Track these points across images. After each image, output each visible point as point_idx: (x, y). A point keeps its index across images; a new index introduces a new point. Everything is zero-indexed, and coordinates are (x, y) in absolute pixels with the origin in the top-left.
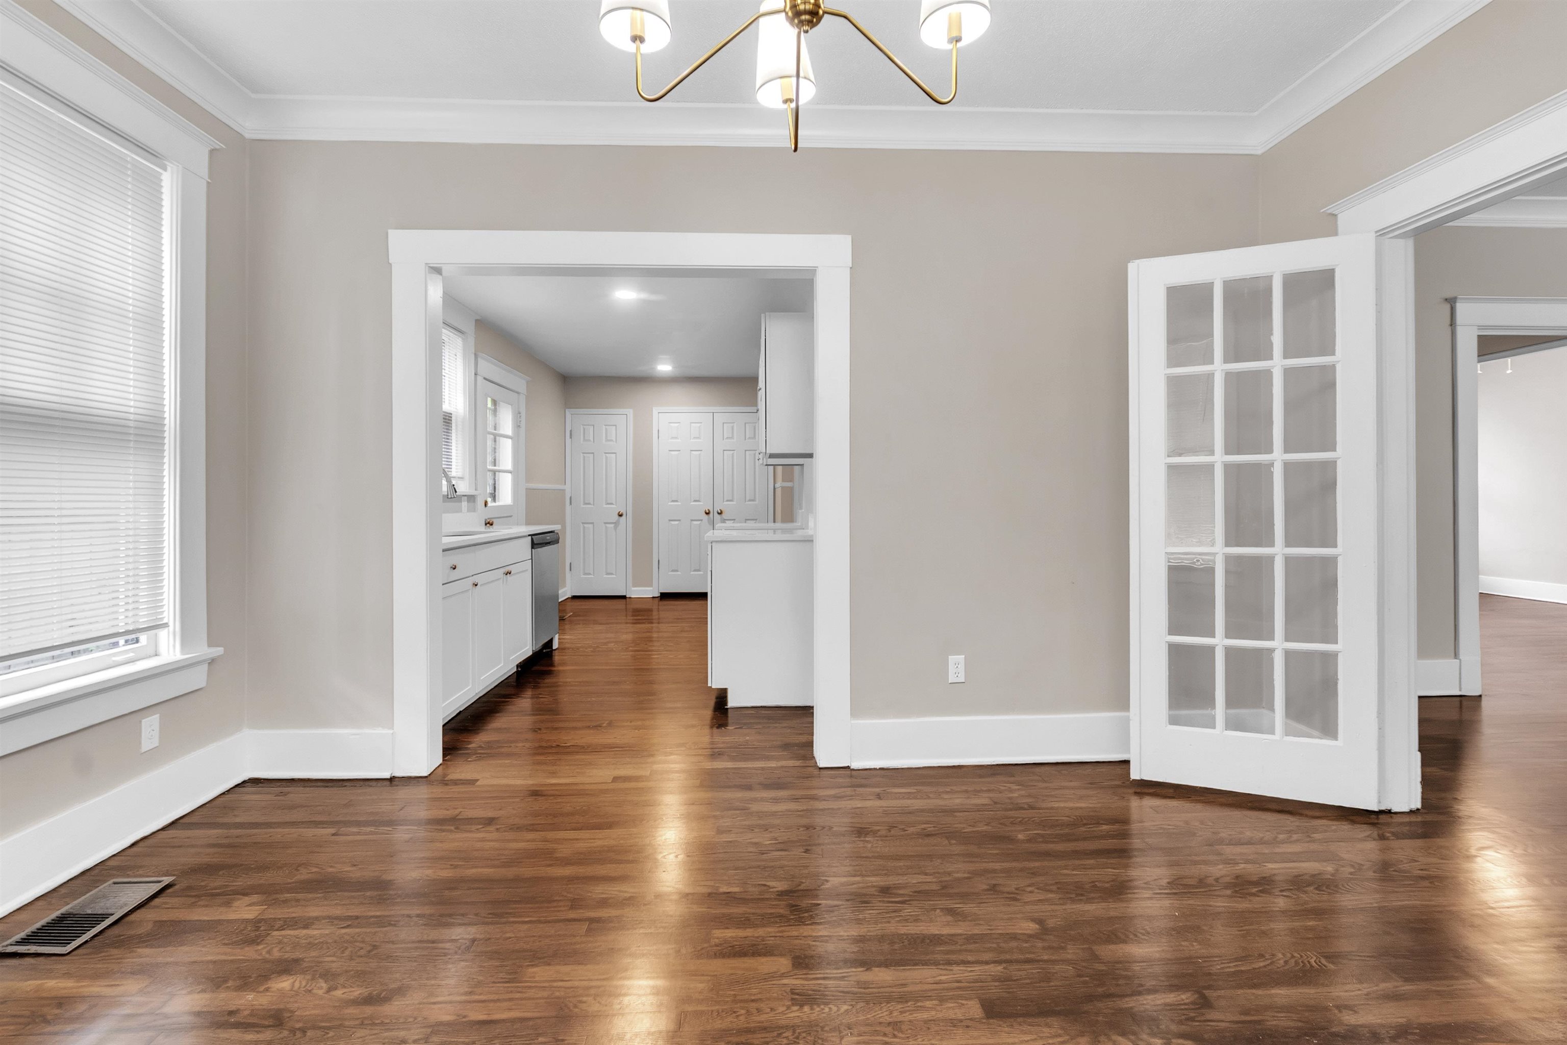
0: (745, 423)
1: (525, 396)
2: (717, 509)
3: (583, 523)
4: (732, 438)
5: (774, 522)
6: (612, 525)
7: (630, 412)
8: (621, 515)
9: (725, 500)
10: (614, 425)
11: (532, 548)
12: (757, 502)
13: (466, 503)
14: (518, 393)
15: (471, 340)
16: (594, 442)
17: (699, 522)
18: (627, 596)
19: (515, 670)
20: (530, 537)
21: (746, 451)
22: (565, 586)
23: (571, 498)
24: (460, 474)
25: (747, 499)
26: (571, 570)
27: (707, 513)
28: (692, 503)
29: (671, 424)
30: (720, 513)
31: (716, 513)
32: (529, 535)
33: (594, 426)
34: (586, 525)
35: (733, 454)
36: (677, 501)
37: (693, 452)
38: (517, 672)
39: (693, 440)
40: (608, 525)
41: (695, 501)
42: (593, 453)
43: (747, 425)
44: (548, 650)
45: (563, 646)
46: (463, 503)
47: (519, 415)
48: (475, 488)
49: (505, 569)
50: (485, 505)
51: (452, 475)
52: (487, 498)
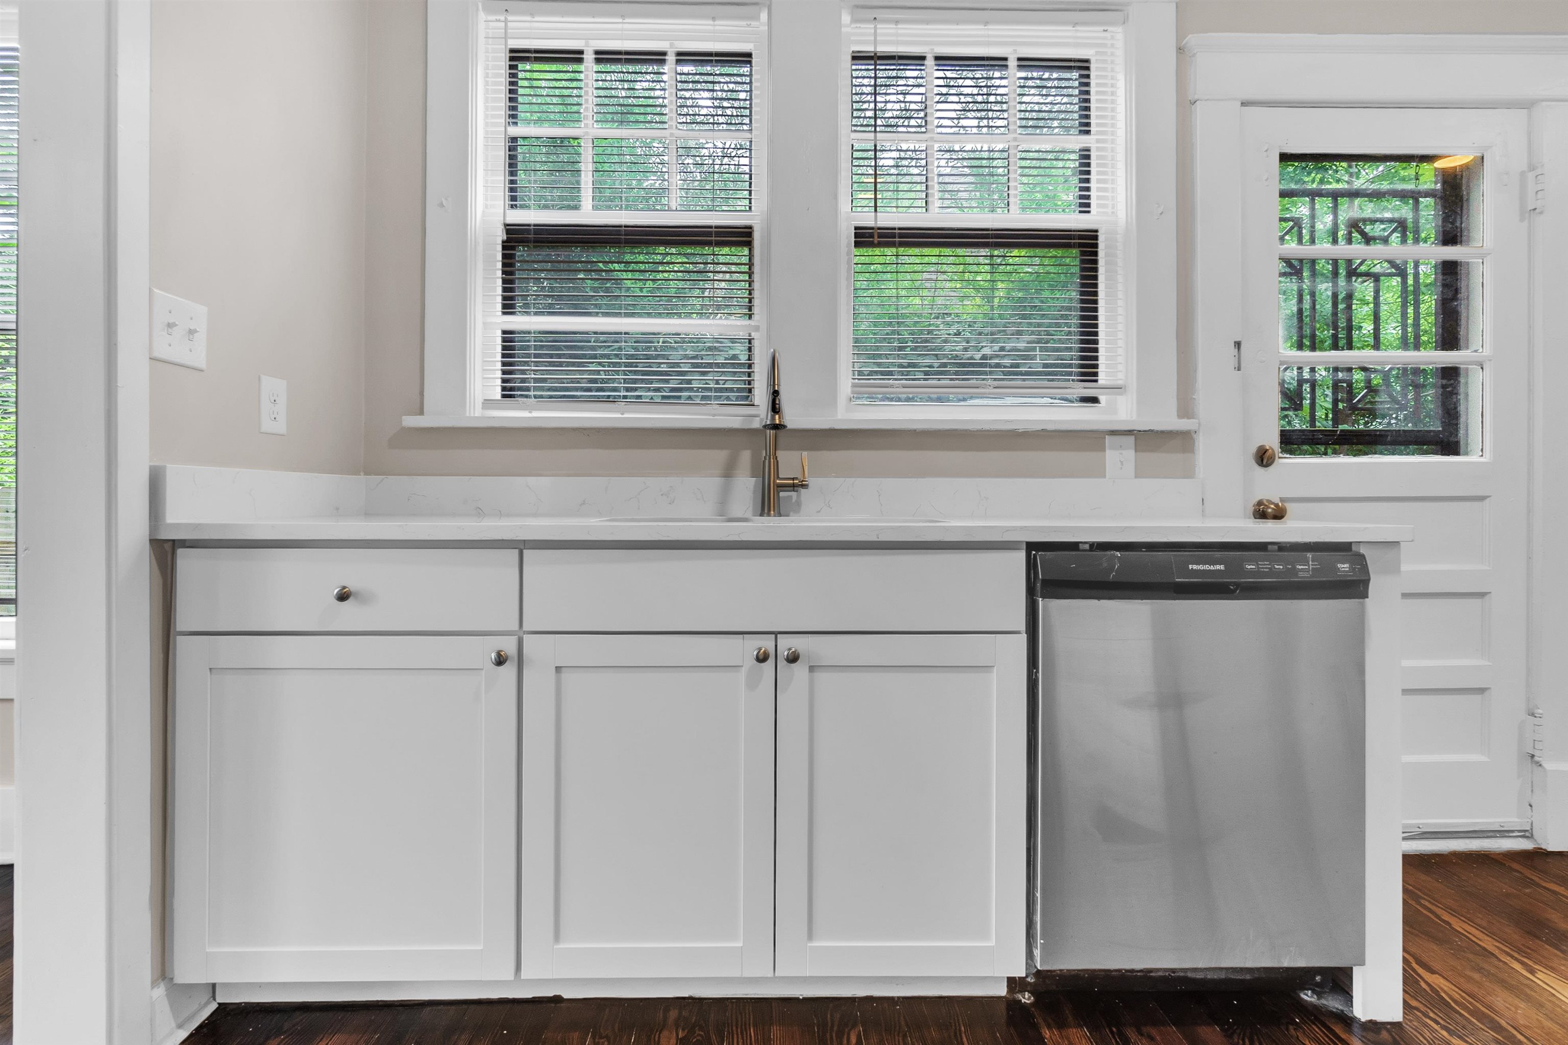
19: (1001, 990)
20: (1024, 554)
24: (1122, 381)
32: (1028, 544)
44: (1323, 1001)
45: (1427, 1034)
46: (1108, 452)
47: (1531, 176)
48: (1185, 409)
49: (767, 644)
50: (1263, 458)
51: (1100, 382)
52: (1273, 442)
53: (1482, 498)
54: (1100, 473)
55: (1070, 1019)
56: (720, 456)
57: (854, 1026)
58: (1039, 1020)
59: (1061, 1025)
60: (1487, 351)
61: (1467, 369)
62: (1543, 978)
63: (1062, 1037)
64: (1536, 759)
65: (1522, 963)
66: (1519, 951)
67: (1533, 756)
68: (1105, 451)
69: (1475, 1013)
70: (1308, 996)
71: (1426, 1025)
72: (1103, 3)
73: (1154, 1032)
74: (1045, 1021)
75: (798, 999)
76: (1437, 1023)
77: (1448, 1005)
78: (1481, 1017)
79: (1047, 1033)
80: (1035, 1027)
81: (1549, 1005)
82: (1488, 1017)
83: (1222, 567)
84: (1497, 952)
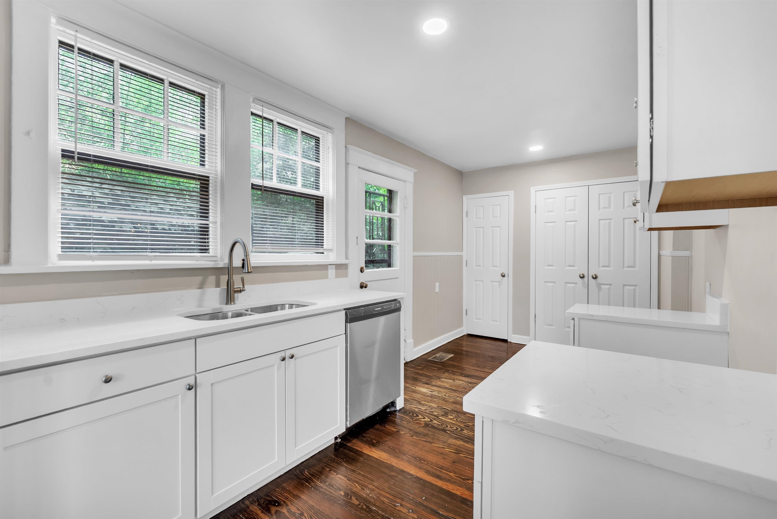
0: (624, 193)
1: (412, 184)
2: (592, 273)
3: (475, 280)
4: (609, 207)
5: (659, 308)
6: (497, 283)
7: (511, 193)
8: (504, 276)
9: (601, 266)
10: (498, 205)
11: (346, 322)
12: (637, 269)
13: (335, 270)
14: (404, 181)
15: (342, 135)
16: (483, 219)
17: (573, 285)
18: (509, 341)
19: (333, 441)
20: (344, 312)
21: (624, 219)
22: (462, 326)
23: (467, 261)
24: (330, 247)
25: (626, 265)
26: (466, 315)
27: (582, 277)
28: (566, 268)
29: (547, 200)
30: (595, 278)
31: (590, 278)
32: (344, 309)
33: (483, 206)
34: (477, 282)
35: (609, 223)
36: (552, 266)
37: (568, 223)
38: (336, 444)
39: (569, 212)
40: (494, 283)
41: (569, 266)
42: (483, 227)
43: (625, 194)
44: (391, 410)
45: (408, 407)
46: (329, 270)
47: (405, 199)
48: (347, 258)
49: (282, 354)
50: (362, 271)
51: (324, 248)
52: (363, 265)
53: (397, 278)
54: (326, 277)
55: (352, 439)
56: (199, 279)
57: (304, 471)
58: (345, 443)
59: (350, 441)
60: (398, 241)
61: (393, 245)
62: (418, 388)
63: (352, 443)
64: (406, 340)
65: (414, 387)
66: (412, 385)
67: (405, 340)
68: (328, 270)
69: (412, 399)
70: (388, 410)
71: (407, 405)
72: (328, 126)
73: (368, 432)
74: (346, 442)
75: (282, 475)
76: (408, 404)
77: (408, 400)
78: (413, 400)
79: (349, 445)
80: (345, 445)
81: (420, 393)
82: (414, 399)
83: (380, 308)
84: (410, 386)
